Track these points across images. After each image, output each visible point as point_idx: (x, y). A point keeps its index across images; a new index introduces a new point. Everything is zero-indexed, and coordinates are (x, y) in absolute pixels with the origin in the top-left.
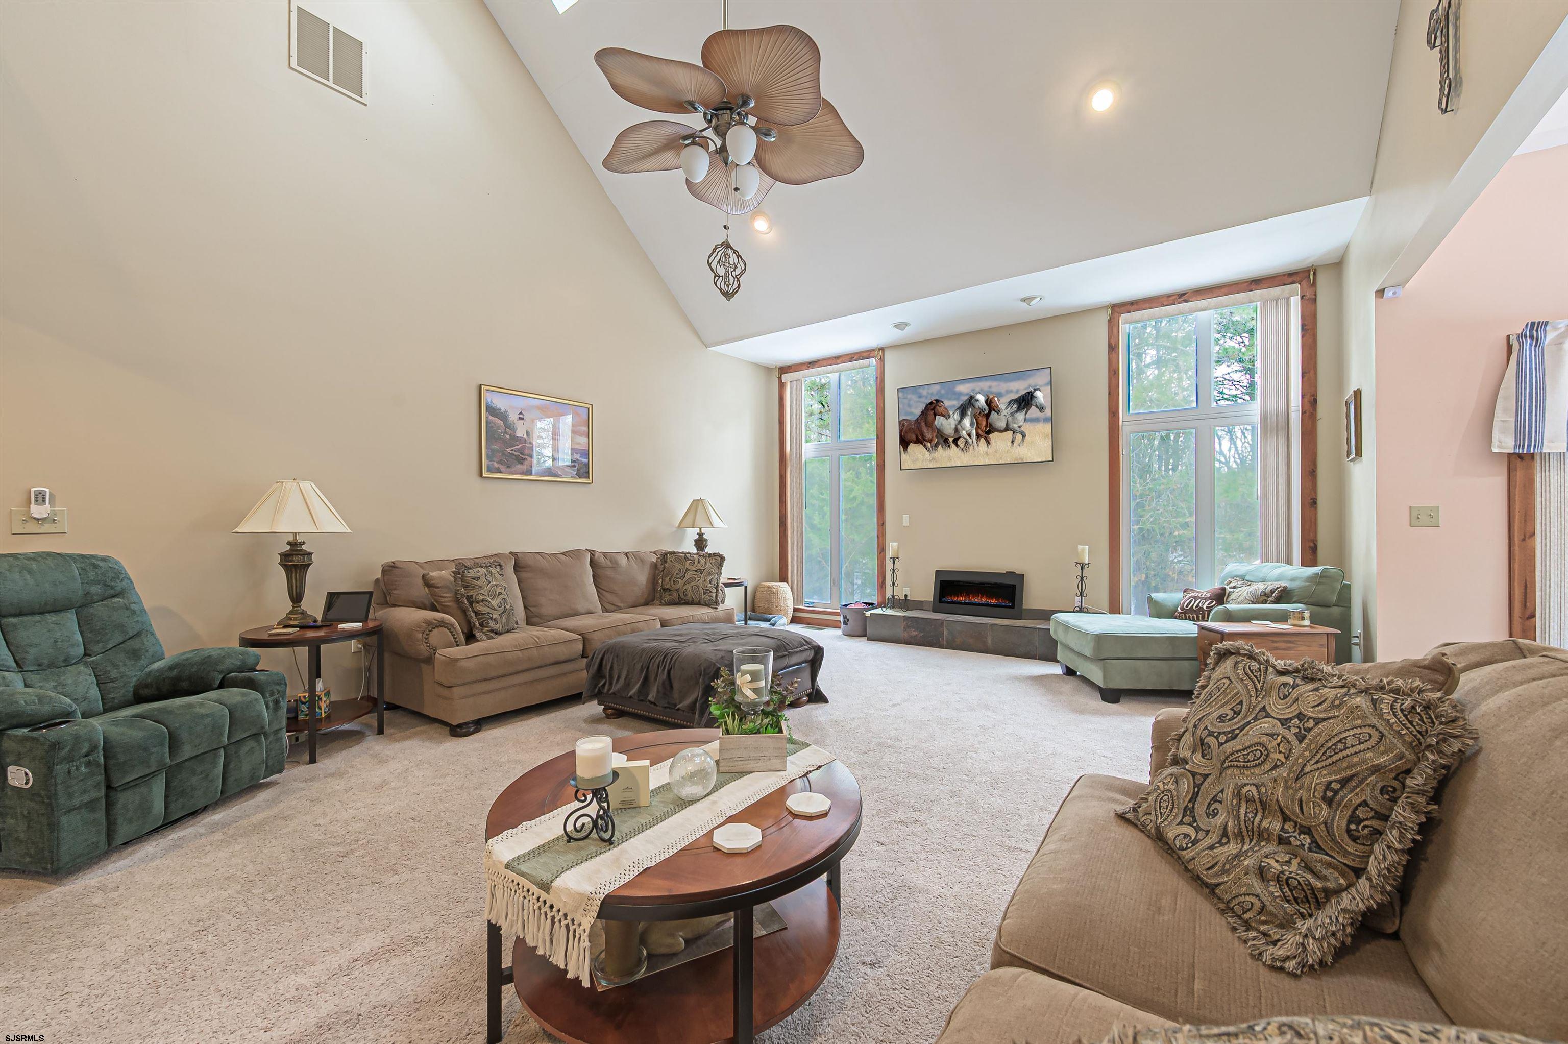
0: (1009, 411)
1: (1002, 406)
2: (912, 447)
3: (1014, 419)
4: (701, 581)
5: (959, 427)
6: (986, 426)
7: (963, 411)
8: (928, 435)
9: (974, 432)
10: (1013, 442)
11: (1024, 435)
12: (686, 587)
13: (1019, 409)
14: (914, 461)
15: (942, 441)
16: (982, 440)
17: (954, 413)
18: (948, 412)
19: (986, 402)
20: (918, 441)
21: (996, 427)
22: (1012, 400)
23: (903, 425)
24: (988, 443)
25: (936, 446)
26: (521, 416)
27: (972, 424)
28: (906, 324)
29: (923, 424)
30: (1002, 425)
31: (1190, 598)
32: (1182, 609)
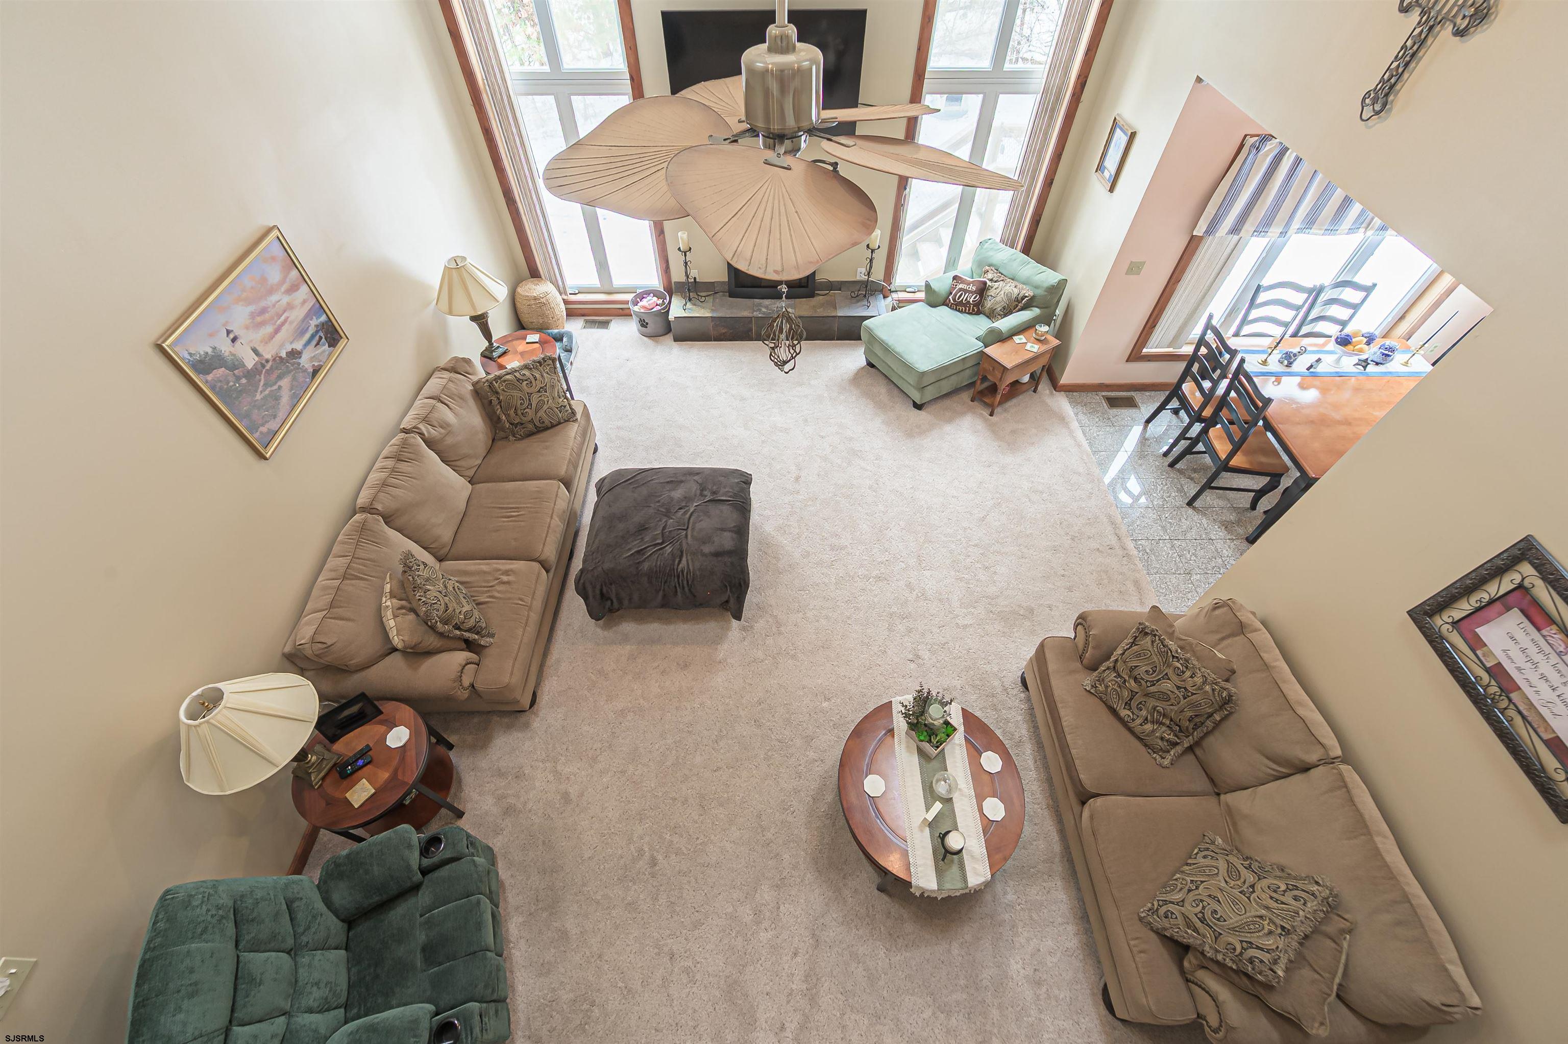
4: (550, 401)
12: (539, 415)
26: (232, 336)
31: (961, 289)
32: (954, 300)
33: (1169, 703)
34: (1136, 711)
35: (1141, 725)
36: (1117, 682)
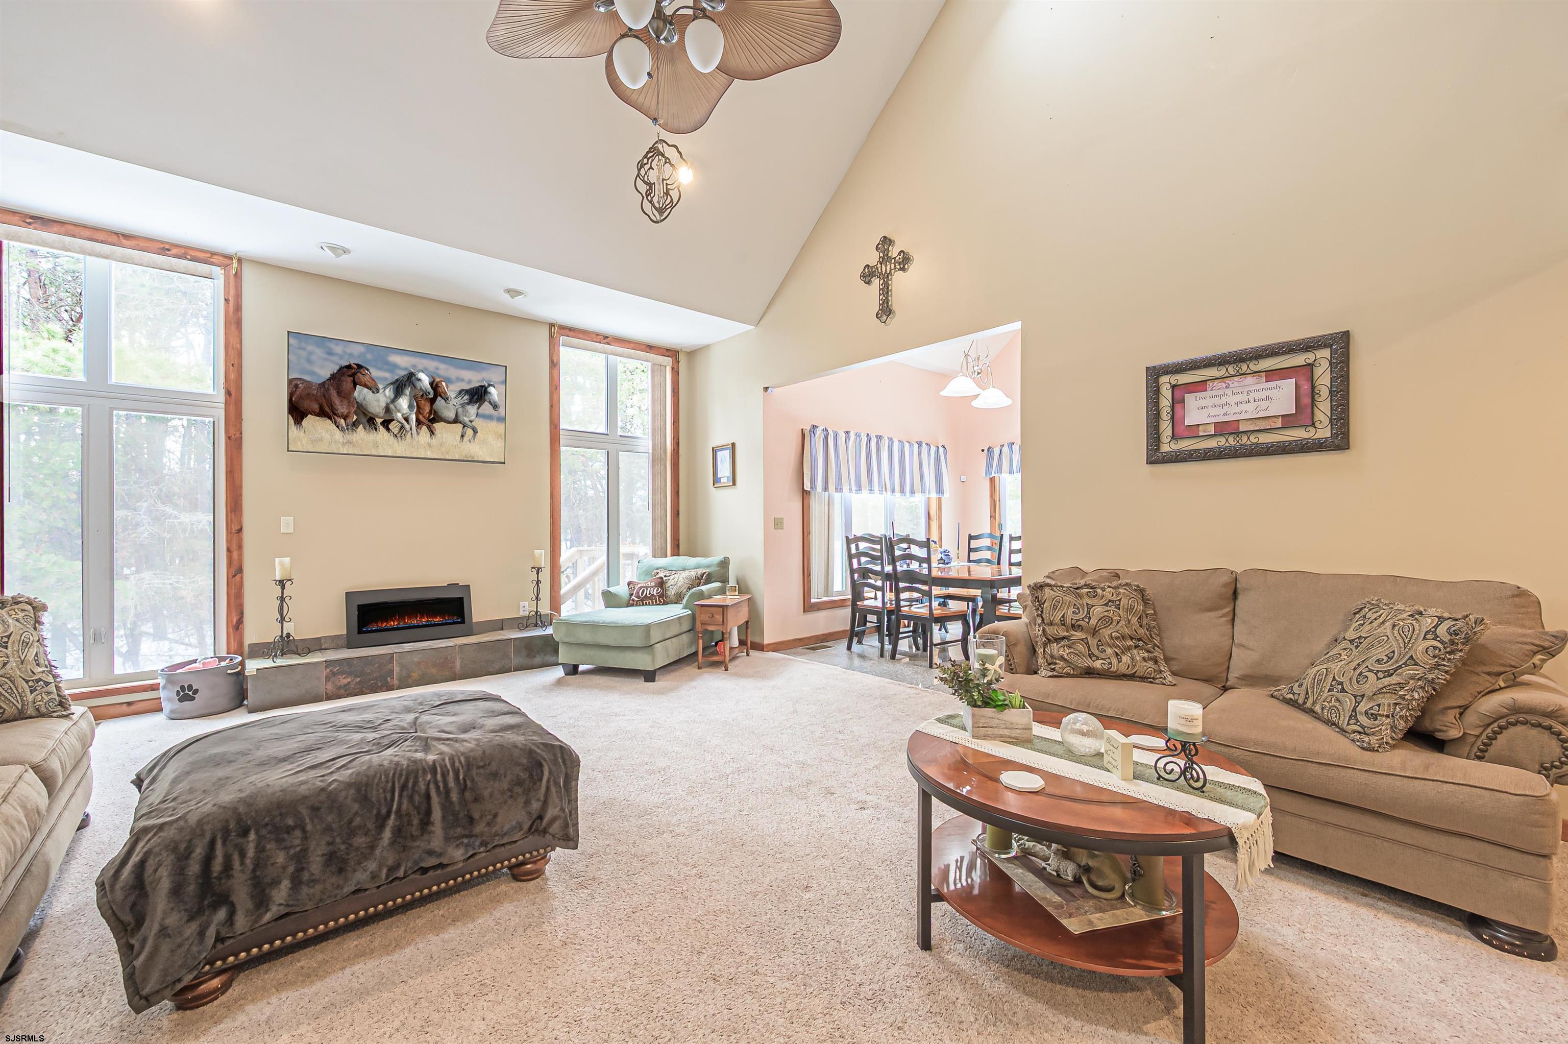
0: (458, 401)
1: (451, 394)
2: (310, 421)
3: (466, 413)
5: (392, 406)
6: (430, 413)
7: (399, 387)
8: (342, 409)
9: (414, 417)
10: (462, 436)
11: (475, 431)
13: (471, 402)
14: (313, 441)
15: (364, 420)
16: (424, 428)
17: (385, 388)
18: (376, 384)
19: (431, 384)
20: (322, 413)
21: (443, 416)
22: (462, 390)
23: (296, 386)
24: (432, 433)
25: (355, 425)
27: (410, 407)
28: (346, 251)
29: (333, 393)
30: (451, 415)
31: (641, 588)
32: (638, 597)
33: (1115, 623)
34: (1102, 656)
35: (1120, 662)
36: (1063, 646)
